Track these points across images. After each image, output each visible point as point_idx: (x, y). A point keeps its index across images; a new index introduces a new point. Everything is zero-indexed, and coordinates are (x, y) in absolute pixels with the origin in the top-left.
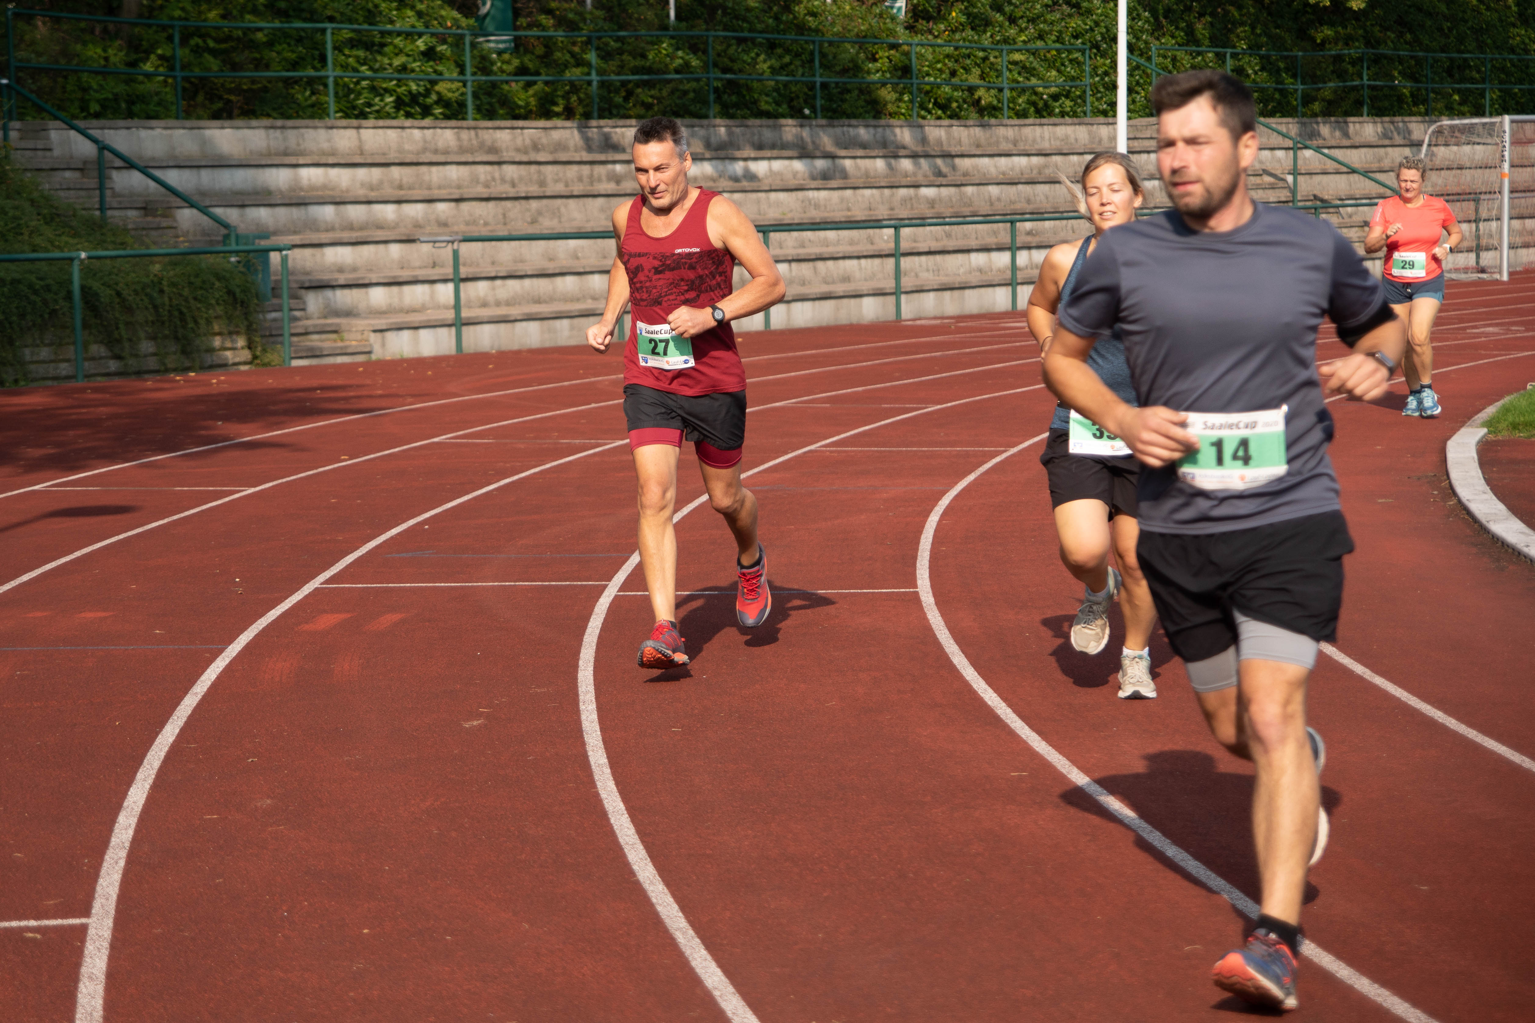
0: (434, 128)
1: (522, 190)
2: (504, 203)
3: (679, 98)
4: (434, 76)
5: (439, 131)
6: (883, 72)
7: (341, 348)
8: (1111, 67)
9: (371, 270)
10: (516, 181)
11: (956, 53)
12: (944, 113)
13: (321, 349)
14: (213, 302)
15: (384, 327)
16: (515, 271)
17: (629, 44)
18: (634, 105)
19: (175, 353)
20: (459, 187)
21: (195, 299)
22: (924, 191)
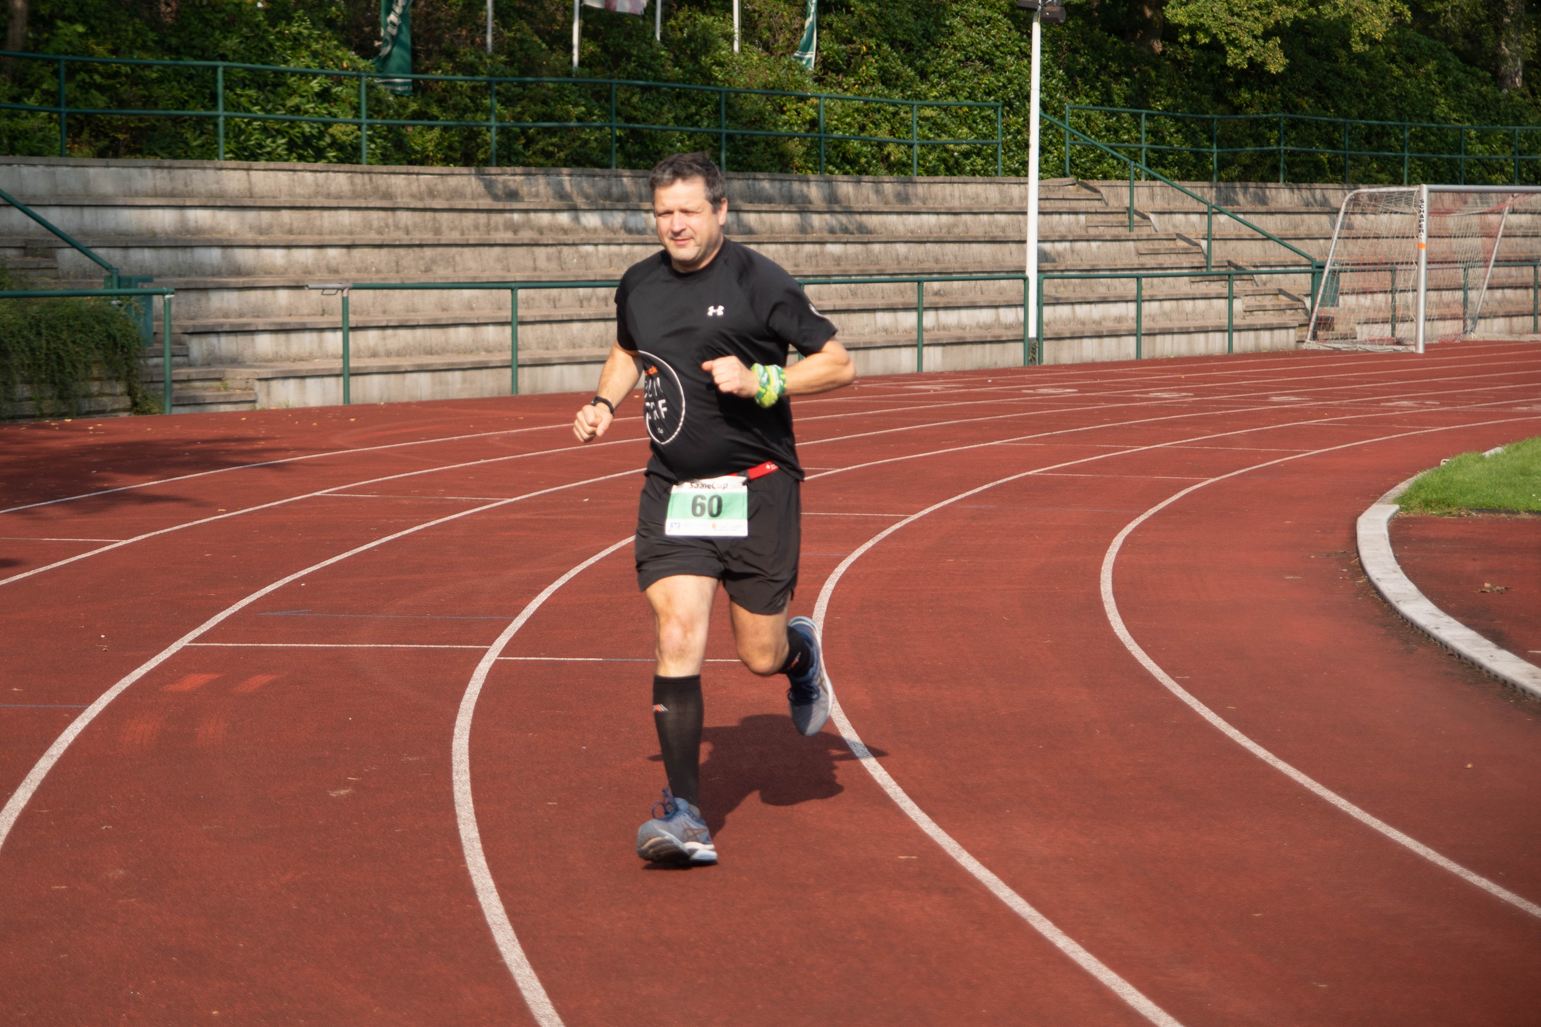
0: (328, 171)
1: (417, 237)
2: (397, 250)
3: (580, 146)
4: (328, 118)
5: (331, 174)
6: (791, 125)
7: (225, 396)
8: (1024, 126)
9: (258, 317)
10: (410, 228)
11: (866, 107)
12: (853, 168)
13: (203, 397)
14: (93, 346)
15: (270, 376)
16: (407, 321)
17: (531, 90)
18: (534, 153)
19: (51, 398)
20: (351, 233)
21: (74, 342)
22: (830, 248)
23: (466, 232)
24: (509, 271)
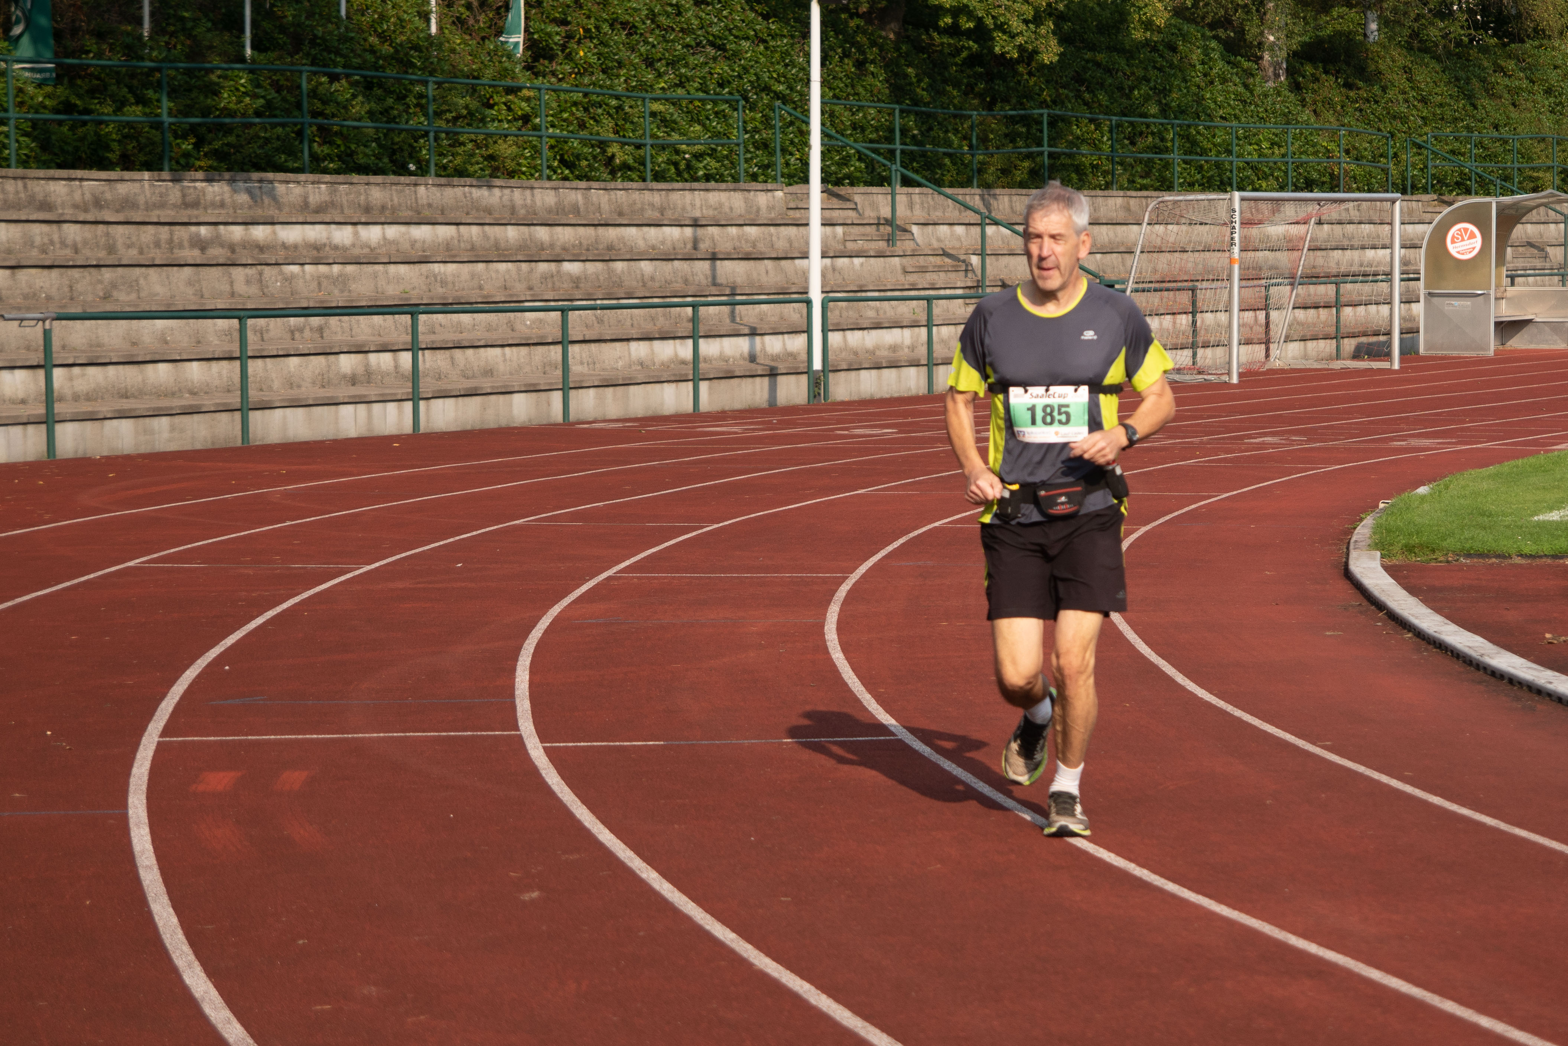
1: (90, 256)
2: (70, 272)
3: (261, 147)
6: (501, 121)
10: (79, 246)
11: (587, 100)
12: (572, 172)
16: (98, 357)
18: (206, 155)
20: (9, 251)
22: (567, 266)
23: (146, 250)
24: (202, 297)
